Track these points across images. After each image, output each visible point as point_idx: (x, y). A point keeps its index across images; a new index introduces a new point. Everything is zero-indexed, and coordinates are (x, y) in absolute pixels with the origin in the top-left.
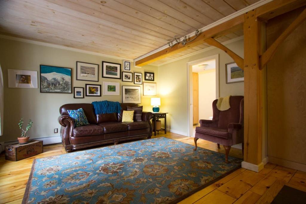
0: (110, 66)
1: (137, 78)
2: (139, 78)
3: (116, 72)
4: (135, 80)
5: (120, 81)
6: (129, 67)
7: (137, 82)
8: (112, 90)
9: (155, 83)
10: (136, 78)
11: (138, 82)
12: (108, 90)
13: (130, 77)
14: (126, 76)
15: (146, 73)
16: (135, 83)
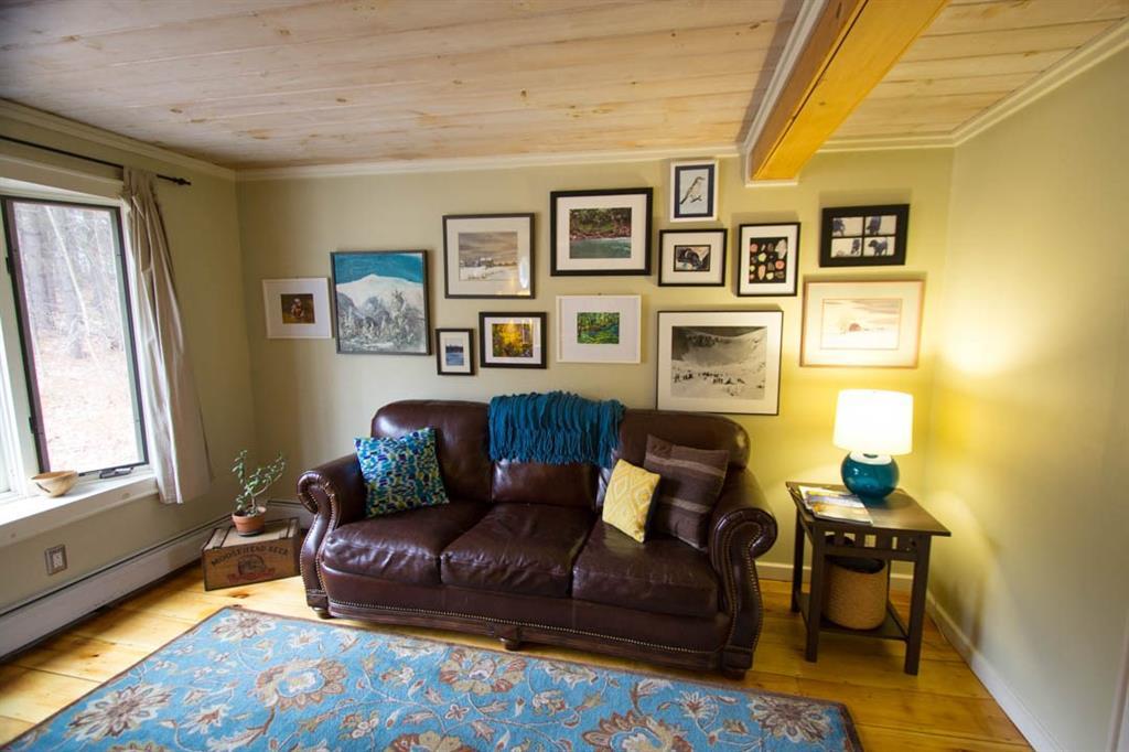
0: (589, 211)
1: (762, 257)
2: (773, 258)
3: (625, 235)
4: (746, 268)
5: (646, 284)
6: (705, 198)
7: (755, 280)
8: (601, 335)
9: (917, 278)
10: (753, 255)
11: (765, 280)
12: (579, 336)
13: (707, 259)
14: (684, 254)
15: (830, 219)
16: (746, 287)
